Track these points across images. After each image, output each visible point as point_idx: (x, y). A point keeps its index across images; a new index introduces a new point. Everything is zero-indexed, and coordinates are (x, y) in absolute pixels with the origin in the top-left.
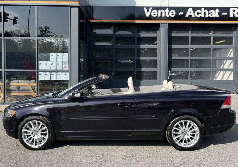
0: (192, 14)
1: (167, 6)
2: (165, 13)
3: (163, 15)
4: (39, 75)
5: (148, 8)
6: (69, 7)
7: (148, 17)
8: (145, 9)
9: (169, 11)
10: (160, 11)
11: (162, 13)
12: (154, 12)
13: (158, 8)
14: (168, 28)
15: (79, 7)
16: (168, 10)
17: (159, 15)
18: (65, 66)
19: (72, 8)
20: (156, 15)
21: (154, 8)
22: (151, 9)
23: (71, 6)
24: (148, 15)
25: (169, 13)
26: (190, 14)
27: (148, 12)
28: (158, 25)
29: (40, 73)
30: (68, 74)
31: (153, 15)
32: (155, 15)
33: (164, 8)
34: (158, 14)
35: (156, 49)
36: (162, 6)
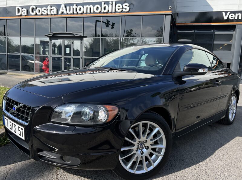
3: (240, 18)
4: (141, 63)
5: (226, 12)
7: (225, 20)
8: (224, 13)
11: (238, 16)
12: (232, 15)
13: (235, 12)
15: (171, 15)
19: (166, 16)
20: (233, 18)
21: (231, 12)
22: (229, 13)
24: (225, 18)
27: (226, 16)
29: (141, 62)
31: (230, 18)
32: (232, 18)
33: (241, 12)
34: (235, 17)
36: (239, 10)
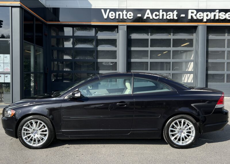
0: (150, 16)
1: (126, 8)
2: (123, 14)
3: (121, 17)
5: (105, 10)
6: (10, 8)
7: (105, 19)
8: (103, 11)
9: (126, 13)
10: (117, 13)
11: (119, 14)
12: (112, 14)
13: (115, 10)
14: (126, 30)
15: (20, 7)
16: (126, 11)
17: (117, 17)
18: (6, 67)
19: (13, 9)
20: (114, 17)
21: (111, 10)
22: (108, 11)
23: (12, 7)
24: (105, 17)
25: (126, 15)
26: (148, 16)
27: (105, 14)
28: (117, 27)
30: (9, 76)
31: (110, 17)
32: (112, 16)
33: (122, 10)
34: (115, 16)
35: (116, 51)
36: (120, 8)
